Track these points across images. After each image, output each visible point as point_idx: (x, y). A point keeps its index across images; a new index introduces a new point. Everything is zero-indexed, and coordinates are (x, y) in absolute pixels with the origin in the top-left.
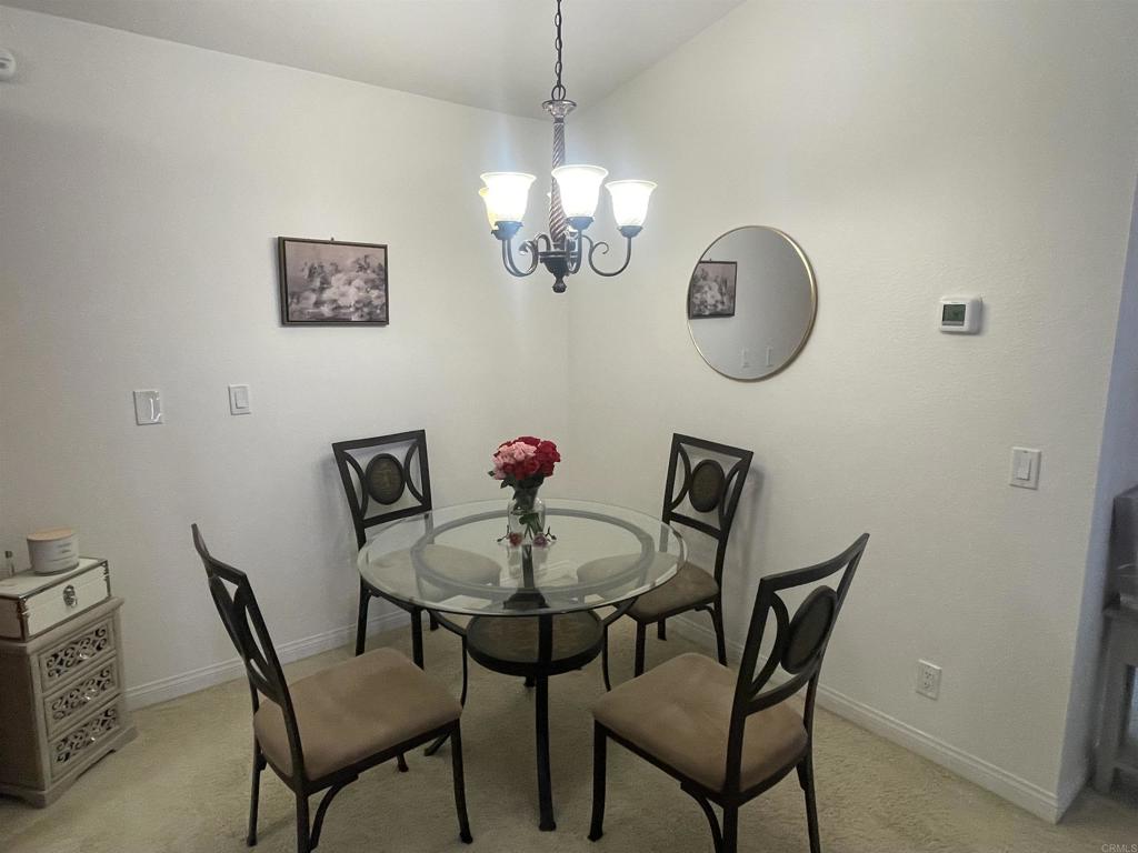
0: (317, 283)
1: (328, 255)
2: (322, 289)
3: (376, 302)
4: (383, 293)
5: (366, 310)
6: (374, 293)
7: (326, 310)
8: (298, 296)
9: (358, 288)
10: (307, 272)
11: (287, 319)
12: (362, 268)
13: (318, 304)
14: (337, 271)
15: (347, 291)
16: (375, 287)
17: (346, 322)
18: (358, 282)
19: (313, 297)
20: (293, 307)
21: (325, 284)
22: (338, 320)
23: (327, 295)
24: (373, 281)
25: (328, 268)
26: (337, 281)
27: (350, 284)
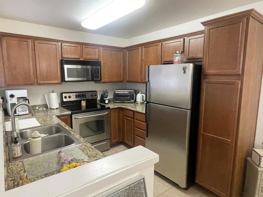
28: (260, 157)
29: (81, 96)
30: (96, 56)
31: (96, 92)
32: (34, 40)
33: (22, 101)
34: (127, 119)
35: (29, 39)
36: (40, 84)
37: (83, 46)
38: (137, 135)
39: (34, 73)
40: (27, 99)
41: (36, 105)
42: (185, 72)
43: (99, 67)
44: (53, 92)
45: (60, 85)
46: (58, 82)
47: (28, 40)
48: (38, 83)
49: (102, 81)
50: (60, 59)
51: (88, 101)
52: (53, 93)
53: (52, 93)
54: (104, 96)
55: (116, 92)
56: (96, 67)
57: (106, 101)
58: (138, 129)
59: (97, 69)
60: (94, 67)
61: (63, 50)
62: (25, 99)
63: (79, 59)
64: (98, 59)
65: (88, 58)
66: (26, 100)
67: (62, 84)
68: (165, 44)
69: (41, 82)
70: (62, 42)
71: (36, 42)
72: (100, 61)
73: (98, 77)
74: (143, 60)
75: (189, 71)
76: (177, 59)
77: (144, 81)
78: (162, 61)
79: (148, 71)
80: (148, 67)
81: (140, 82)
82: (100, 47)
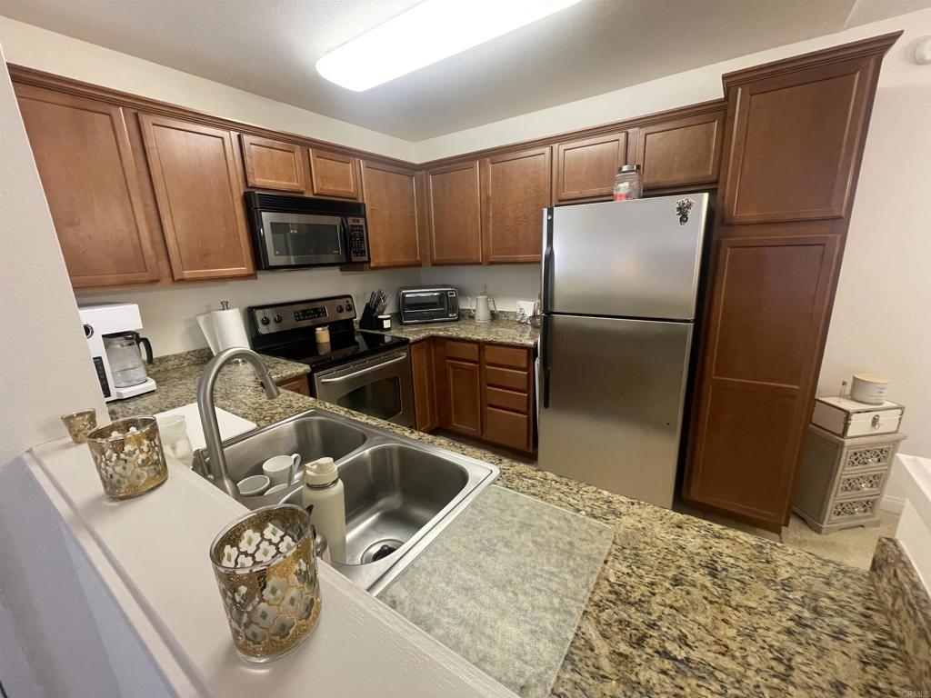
28: (848, 414)
29: (311, 314)
30: (349, 186)
31: (349, 299)
32: (135, 111)
33: (122, 346)
34: (454, 367)
35: (117, 104)
36: (182, 280)
37: (308, 151)
38: (490, 406)
39: (152, 242)
40: (141, 336)
41: (168, 356)
42: (684, 218)
43: (362, 222)
44: (225, 306)
45: (249, 282)
46: (243, 270)
47: (113, 109)
48: (176, 278)
49: (372, 265)
50: (242, 192)
51: (334, 327)
52: (226, 311)
53: (224, 309)
54: (375, 310)
55: (407, 296)
56: (353, 221)
57: (385, 321)
58: (495, 389)
59: (357, 226)
60: (350, 221)
61: (248, 160)
62: (132, 338)
63: (302, 193)
64: (355, 196)
65: (328, 193)
66: (138, 343)
67: (256, 278)
68: (565, 150)
69: (187, 274)
70: (243, 129)
71: (147, 121)
72: (361, 202)
73: (362, 253)
74: (488, 198)
75: (699, 215)
76: (624, 187)
77: (493, 258)
78: (554, 198)
79: (550, 223)
80: (551, 212)
81: (479, 264)
82: (357, 159)
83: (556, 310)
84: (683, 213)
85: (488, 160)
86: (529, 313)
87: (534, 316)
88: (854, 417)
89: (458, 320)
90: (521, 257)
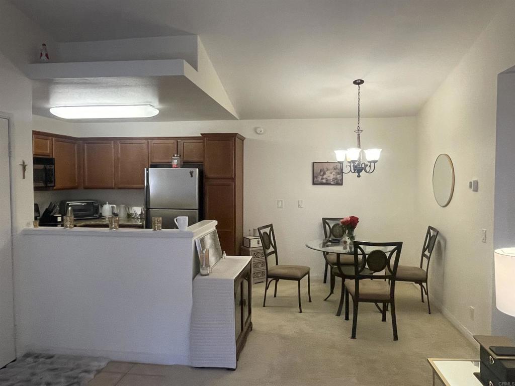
0: (322, 173)
1: (325, 166)
2: (323, 175)
3: (339, 178)
4: (341, 176)
5: (336, 181)
6: (338, 176)
7: (324, 181)
8: (317, 177)
9: (334, 175)
10: (319, 171)
11: (314, 184)
12: (335, 169)
13: (322, 179)
14: (328, 170)
15: (330, 176)
16: (339, 174)
17: (330, 184)
18: (334, 173)
19: (321, 177)
20: (315, 180)
21: (324, 173)
22: (327, 184)
23: (325, 177)
24: (338, 172)
25: (325, 170)
26: (328, 173)
27: (331, 173)
28: (250, 240)
31: (37, 206)
42: (192, 176)
43: (53, 167)
49: (56, 188)
54: (52, 212)
55: (70, 205)
57: (58, 218)
59: (50, 169)
60: (48, 167)
64: (49, 154)
65: (38, 154)
68: (154, 143)
72: (51, 157)
73: (51, 182)
74: (118, 159)
75: (195, 175)
76: (175, 162)
77: (120, 186)
78: (149, 162)
79: (148, 174)
80: (148, 170)
81: (113, 188)
82: (51, 138)
83: (151, 208)
84: (191, 173)
85: (118, 142)
86: (139, 212)
87: (142, 213)
88: (251, 240)
89: (98, 218)
90: (135, 186)
